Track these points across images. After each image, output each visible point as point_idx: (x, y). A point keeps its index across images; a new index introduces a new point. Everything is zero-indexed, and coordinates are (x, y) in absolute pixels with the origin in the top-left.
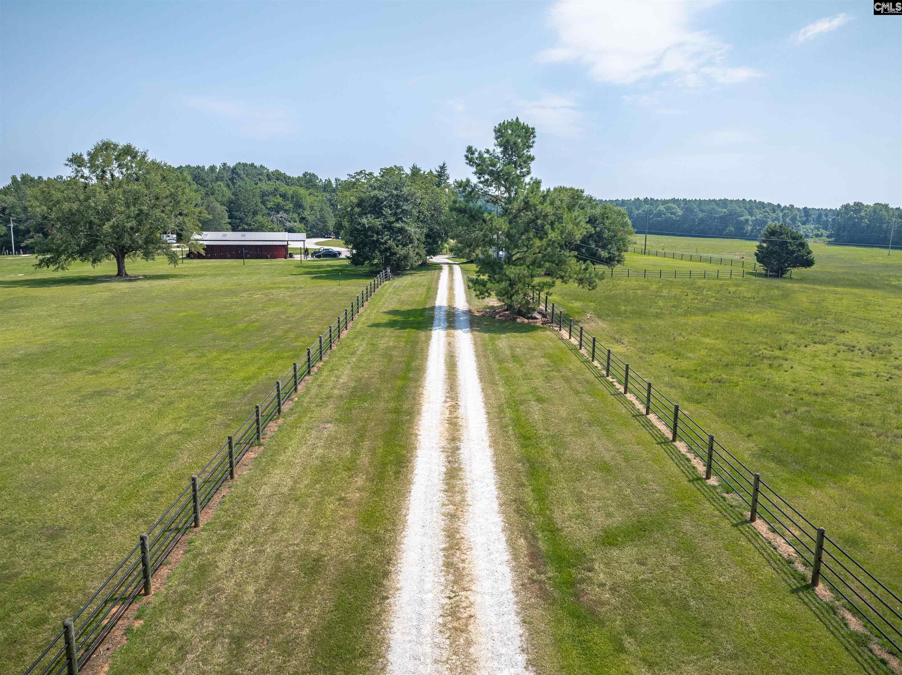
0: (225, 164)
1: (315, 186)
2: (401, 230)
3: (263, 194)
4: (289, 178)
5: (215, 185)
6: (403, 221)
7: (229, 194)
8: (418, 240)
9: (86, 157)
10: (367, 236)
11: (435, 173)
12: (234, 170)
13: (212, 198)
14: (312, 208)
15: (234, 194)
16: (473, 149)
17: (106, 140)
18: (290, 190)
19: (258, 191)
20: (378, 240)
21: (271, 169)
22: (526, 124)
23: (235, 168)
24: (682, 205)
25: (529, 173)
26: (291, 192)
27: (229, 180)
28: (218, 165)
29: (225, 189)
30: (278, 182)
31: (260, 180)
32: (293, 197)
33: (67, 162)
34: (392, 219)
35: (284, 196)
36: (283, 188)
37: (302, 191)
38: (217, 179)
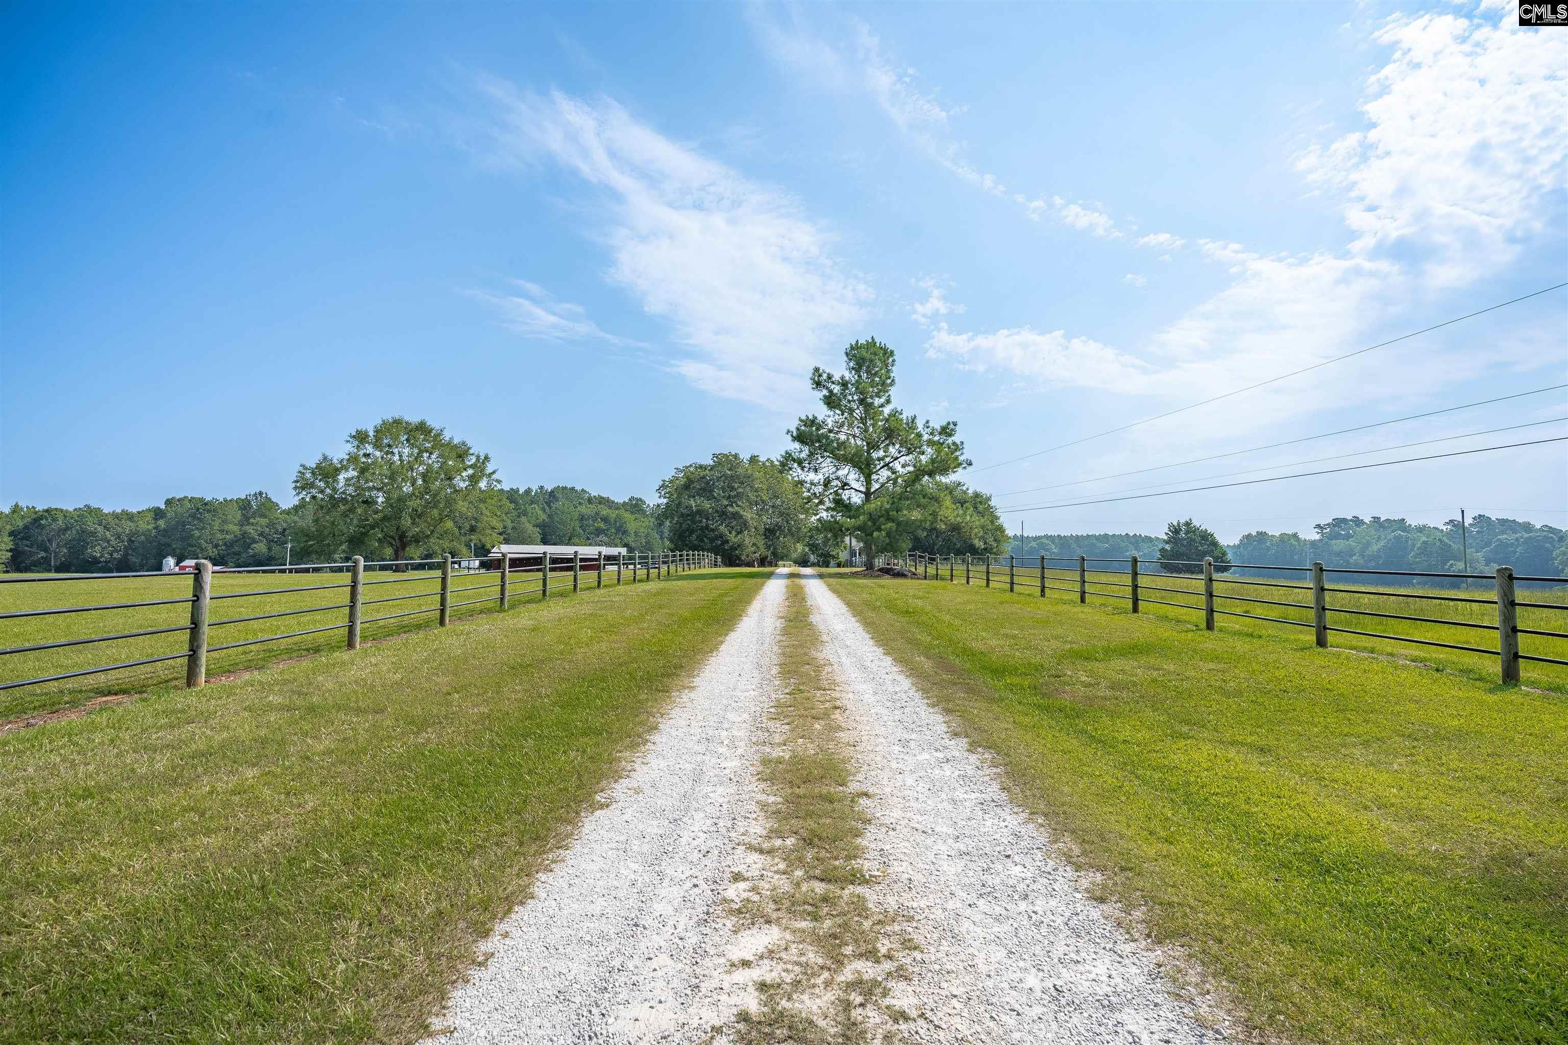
0: (542, 488)
1: (643, 512)
2: (736, 516)
3: (582, 518)
4: (613, 502)
5: (529, 508)
6: (738, 506)
7: (543, 517)
8: (756, 528)
9: (371, 434)
10: (694, 522)
11: (777, 463)
12: (552, 493)
13: (523, 519)
14: (636, 534)
15: (550, 516)
16: (821, 371)
17: (397, 417)
18: (613, 514)
19: (577, 514)
20: (707, 527)
21: (594, 493)
22: (883, 345)
23: (552, 492)
24: (1057, 541)
25: (888, 401)
26: (614, 516)
27: (546, 503)
28: (535, 488)
29: (540, 512)
30: (599, 506)
31: (580, 503)
32: (615, 521)
33: (349, 439)
34: (726, 502)
35: (605, 520)
36: (605, 511)
37: (627, 515)
38: (532, 502)
